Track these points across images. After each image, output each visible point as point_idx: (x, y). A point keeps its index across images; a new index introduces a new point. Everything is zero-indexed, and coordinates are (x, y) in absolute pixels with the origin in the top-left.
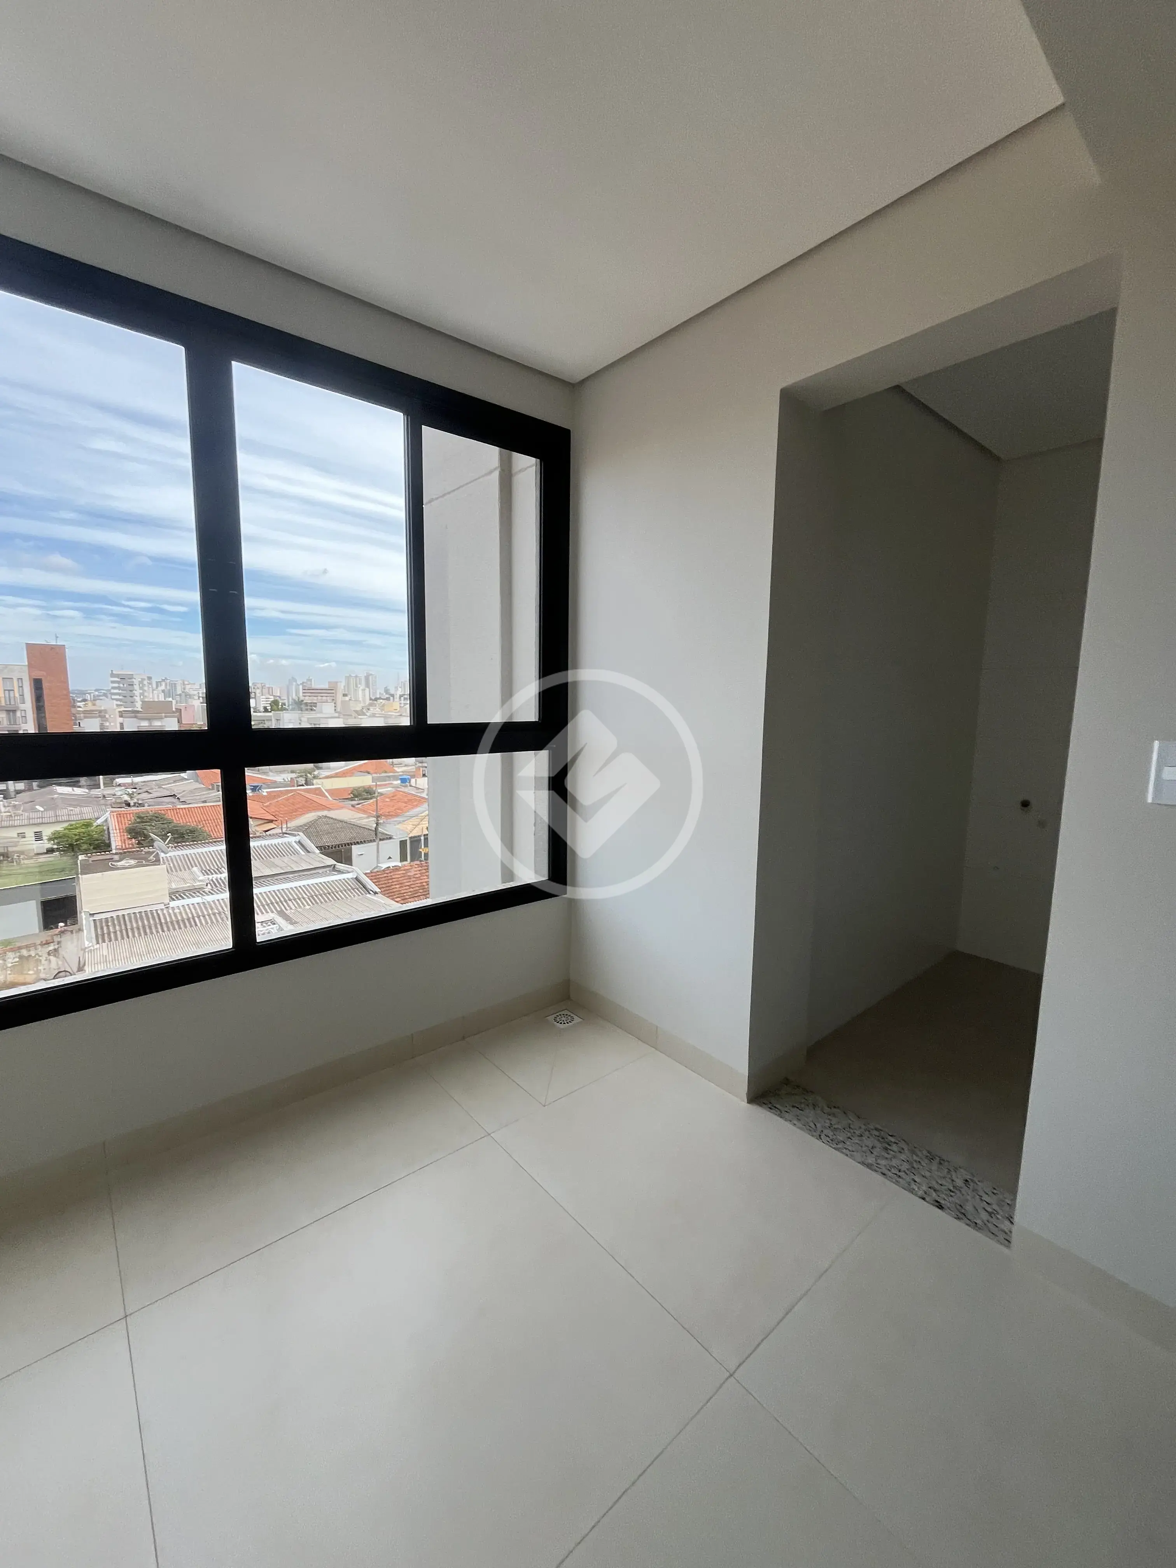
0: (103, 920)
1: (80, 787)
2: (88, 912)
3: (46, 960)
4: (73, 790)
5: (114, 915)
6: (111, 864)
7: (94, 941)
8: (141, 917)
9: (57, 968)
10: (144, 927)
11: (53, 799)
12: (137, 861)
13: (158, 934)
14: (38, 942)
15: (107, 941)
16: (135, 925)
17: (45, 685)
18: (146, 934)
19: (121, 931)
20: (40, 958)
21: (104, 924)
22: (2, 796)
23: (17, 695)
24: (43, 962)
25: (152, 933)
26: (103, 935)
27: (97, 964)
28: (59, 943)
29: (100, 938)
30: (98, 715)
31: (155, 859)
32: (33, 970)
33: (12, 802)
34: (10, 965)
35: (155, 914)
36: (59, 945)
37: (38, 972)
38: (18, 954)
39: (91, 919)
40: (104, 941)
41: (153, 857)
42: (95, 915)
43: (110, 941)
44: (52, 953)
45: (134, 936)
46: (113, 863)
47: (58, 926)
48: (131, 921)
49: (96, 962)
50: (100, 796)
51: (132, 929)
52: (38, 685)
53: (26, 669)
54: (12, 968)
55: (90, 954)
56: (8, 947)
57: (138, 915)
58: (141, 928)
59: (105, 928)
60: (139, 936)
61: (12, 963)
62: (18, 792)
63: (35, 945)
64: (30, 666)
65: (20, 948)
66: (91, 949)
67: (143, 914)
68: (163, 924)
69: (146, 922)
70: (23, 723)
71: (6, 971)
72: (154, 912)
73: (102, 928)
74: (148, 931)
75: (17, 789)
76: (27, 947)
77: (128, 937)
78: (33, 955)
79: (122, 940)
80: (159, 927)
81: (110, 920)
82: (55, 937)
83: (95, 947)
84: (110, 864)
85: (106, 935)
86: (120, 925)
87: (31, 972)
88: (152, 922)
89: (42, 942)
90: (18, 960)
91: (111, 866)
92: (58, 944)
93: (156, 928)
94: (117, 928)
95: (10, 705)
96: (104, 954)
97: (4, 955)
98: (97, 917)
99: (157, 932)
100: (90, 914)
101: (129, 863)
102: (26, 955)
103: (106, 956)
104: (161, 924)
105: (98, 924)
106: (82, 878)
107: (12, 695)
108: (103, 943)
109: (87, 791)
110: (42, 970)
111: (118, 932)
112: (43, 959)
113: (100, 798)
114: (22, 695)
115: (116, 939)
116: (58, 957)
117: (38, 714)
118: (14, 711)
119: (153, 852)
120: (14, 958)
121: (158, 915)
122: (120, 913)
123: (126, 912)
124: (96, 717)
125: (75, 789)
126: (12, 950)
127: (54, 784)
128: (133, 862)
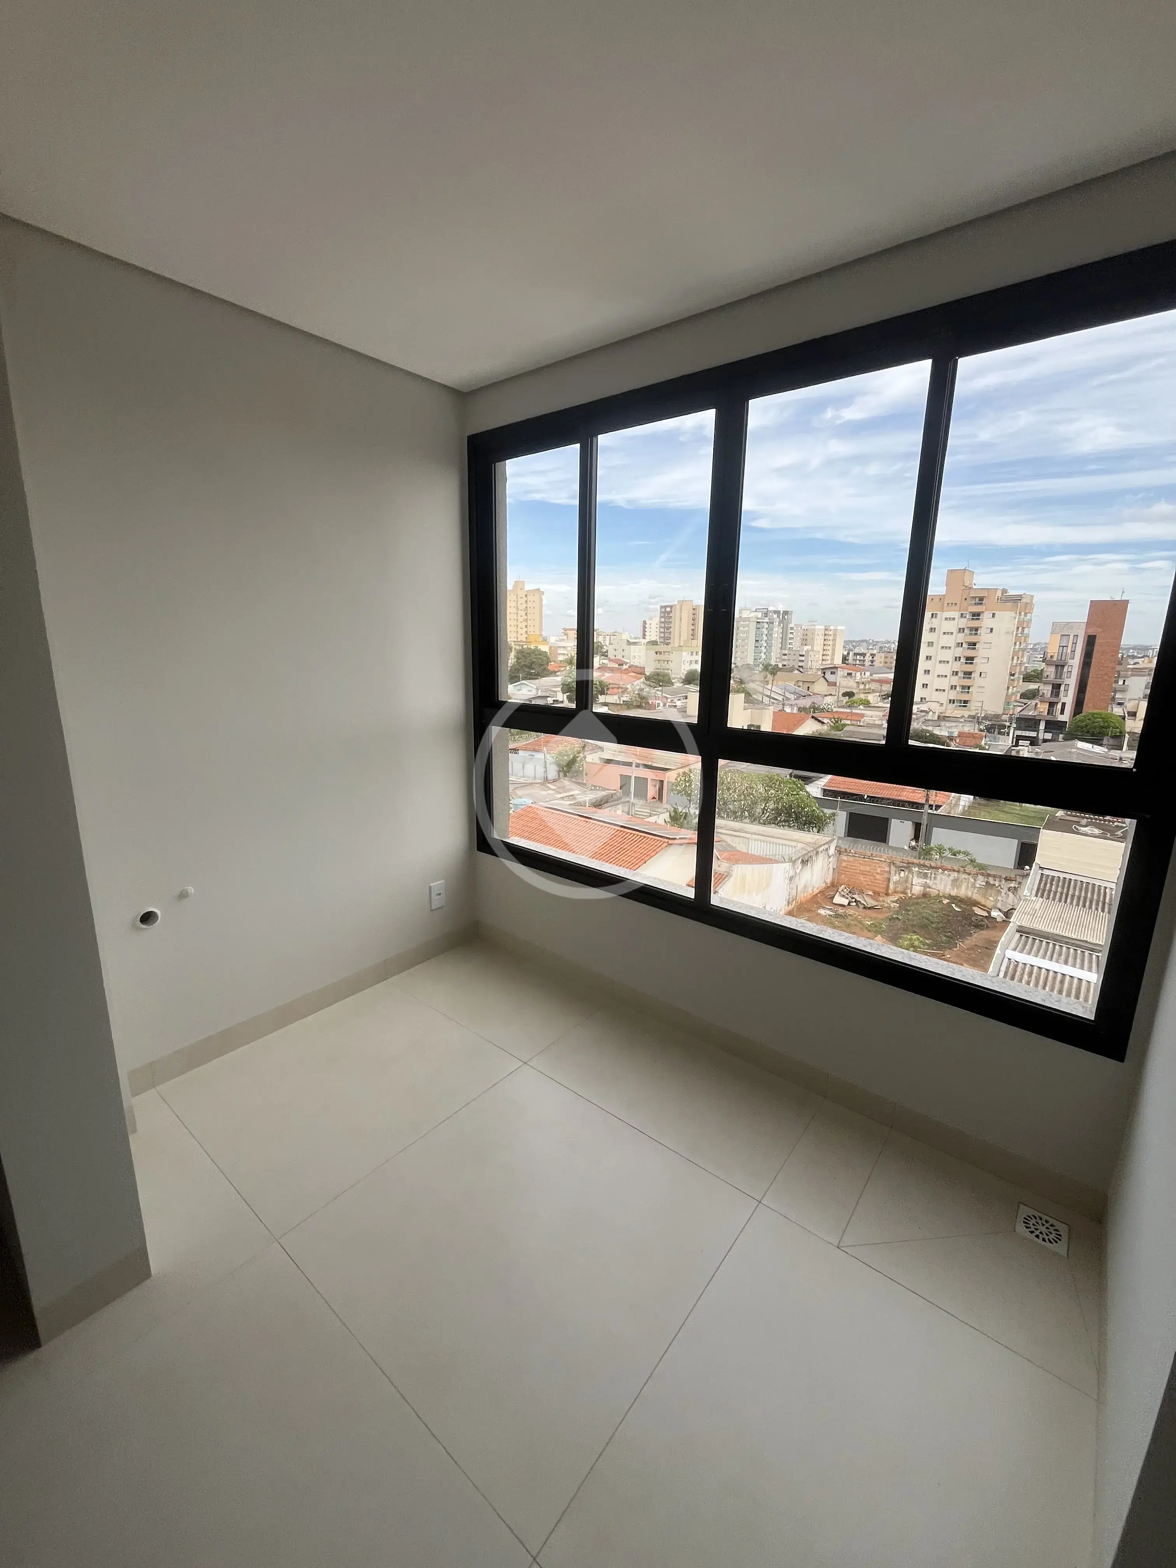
0: (1050, 877)
1: (1101, 745)
2: (1039, 864)
3: (1005, 894)
4: (1093, 747)
5: (1062, 876)
6: (1075, 827)
7: (1034, 892)
8: (1087, 888)
9: (1012, 904)
10: (1085, 898)
11: (1070, 752)
12: (1102, 832)
13: (1096, 911)
14: (1004, 876)
15: (1044, 898)
16: (1077, 893)
17: (1098, 641)
18: (1084, 906)
19: (1062, 894)
20: (1001, 890)
21: (1049, 881)
22: (1029, 742)
23: (1069, 651)
24: (1003, 894)
25: (1090, 908)
26: (1044, 891)
27: (1025, 914)
28: (1020, 883)
29: (1041, 892)
30: (1147, 673)
31: (1122, 835)
32: (994, 898)
33: (1036, 749)
34: (978, 886)
35: (1102, 891)
36: (1019, 886)
37: (997, 901)
38: (986, 879)
39: (1040, 872)
40: (1042, 897)
41: (1122, 833)
42: (1045, 870)
43: (1048, 898)
44: (1012, 889)
45: (1071, 903)
46: (1077, 827)
47: (1024, 868)
48: (1075, 888)
49: (1025, 912)
50: (1117, 758)
51: (1073, 896)
52: (1091, 641)
53: (1084, 626)
54: (979, 889)
55: (1024, 902)
56: (982, 871)
57: (1084, 885)
58: (1082, 899)
59: (1048, 885)
60: (1076, 905)
61: (980, 885)
62: (1045, 741)
63: (1000, 877)
64: (1088, 624)
65: (989, 875)
66: (1028, 899)
67: (1090, 886)
68: (1106, 904)
69: (1089, 895)
70: (1067, 678)
71: (974, 889)
72: (1103, 888)
73: (1046, 884)
74: (1088, 904)
75: (1045, 738)
76: (994, 876)
77: (1066, 902)
78: (997, 885)
79: (1058, 903)
80: (1100, 905)
81: (1056, 879)
82: (1018, 877)
83: (1032, 898)
84: (1073, 827)
85: (1046, 892)
86: (1063, 888)
87: (991, 899)
88: (1095, 897)
89: (1007, 877)
90: (985, 884)
91: (1073, 828)
92: (1018, 884)
93: (1097, 904)
94: (1059, 889)
95: (1061, 660)
96: (1036, 908)
97: (976, 876)
98: (1046, 872)
99: (1097, 909)
100: (1040, 867)
101: (1092, 831)
102: (992, 883)
103: (1036, 910)
104: (1104, 903)
105: (1044, 879)
106: (1042, 831)
107: (1065, 651)
108: (1040, 898)
109: (1106, 750)
110: (1000, 901)
111: (1058, 894)
112: (1003, 892)
113: (1117, 759)
114: (1073, 651)
115: (1054, 899)
116: (1015, 896)
117: (1083, 669)
118: (1063, 666)
119: (1122, 828)
120: (982, 881)
121: (1105, 893)
122: (1068, 876)
123: (1073, 877)
124: (1144, 676)
125: (1095, 746)
126: (982, 874)
127: (1077, 739)
128: (1097, 831)
